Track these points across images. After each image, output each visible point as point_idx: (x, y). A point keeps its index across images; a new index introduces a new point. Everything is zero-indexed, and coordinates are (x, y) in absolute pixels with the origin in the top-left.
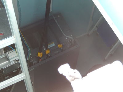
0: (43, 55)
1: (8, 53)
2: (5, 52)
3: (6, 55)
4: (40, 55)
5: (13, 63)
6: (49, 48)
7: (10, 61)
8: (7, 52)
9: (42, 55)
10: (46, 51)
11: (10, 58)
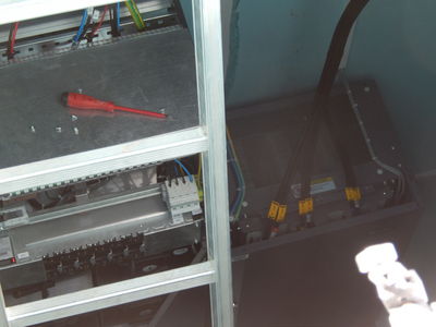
0: (286, 214)
1: (170, 185)
2: (159, 180)
3: (160, 190)
4: (277, 211)
5: (178, 222)
6: (311, 193)
7: (170, 213)
8: (167, 182)
9: (283, 215)
10: (300, 205)
11: (172, 202)
